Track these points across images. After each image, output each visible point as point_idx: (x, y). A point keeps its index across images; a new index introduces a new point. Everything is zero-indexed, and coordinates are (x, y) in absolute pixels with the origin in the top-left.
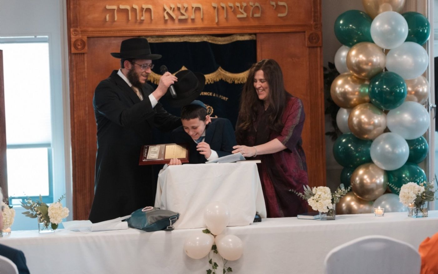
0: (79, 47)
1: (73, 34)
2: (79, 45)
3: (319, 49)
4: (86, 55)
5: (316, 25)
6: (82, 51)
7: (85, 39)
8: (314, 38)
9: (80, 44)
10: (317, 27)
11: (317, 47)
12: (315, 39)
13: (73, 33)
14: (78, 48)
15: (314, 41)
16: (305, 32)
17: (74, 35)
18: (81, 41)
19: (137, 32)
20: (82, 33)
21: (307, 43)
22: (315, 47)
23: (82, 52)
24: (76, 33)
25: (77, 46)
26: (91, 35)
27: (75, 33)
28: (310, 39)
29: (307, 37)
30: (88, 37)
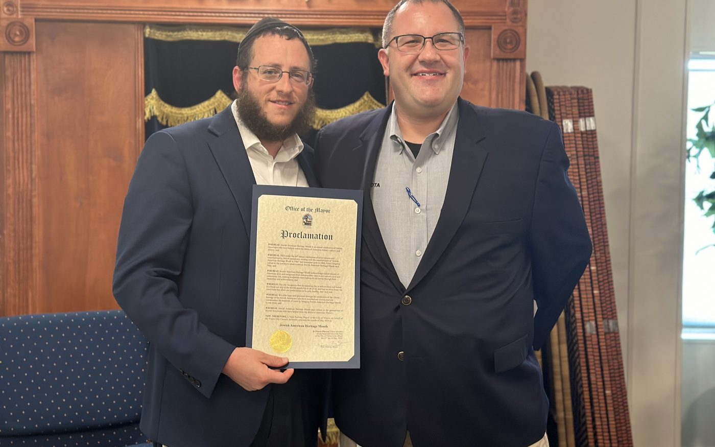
0: (17, 39)
1: (4, 12)
2: (16, 35)
3: (518, 64)
4: (34, 57)
5: (515, 12)
6: (23, 48)
7: (30, 22)
8: (508, 40)
9: (18, 33)
10: (515, 18)
11: (514, 60)
12: (511, 43)
13: (5, 9)
14: (14, 42)
15: (509, 46)
16: (489, 28)
17: (8, 13)
18: (21, 26)
19: (141, 12)
20: (25, 9)
21: (494, 51)
22: (510, 60)
23: (25, 50)
24: (11, 9)
25: (12, 36)
26: (43, 15)
27: (8, 10)
28: (501, 43)
29: (494, 37)
30: (36, 20)
